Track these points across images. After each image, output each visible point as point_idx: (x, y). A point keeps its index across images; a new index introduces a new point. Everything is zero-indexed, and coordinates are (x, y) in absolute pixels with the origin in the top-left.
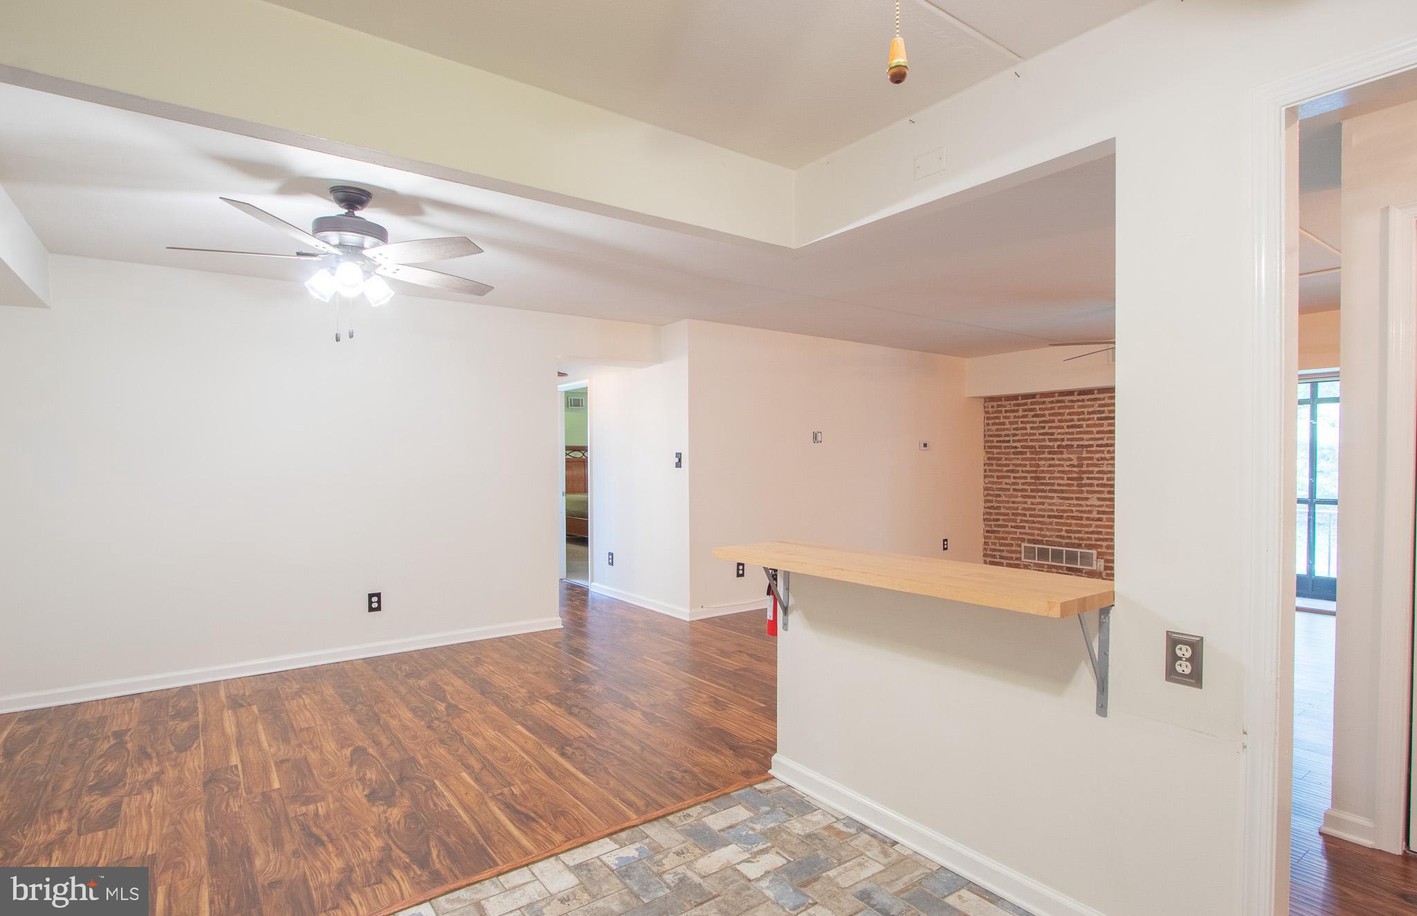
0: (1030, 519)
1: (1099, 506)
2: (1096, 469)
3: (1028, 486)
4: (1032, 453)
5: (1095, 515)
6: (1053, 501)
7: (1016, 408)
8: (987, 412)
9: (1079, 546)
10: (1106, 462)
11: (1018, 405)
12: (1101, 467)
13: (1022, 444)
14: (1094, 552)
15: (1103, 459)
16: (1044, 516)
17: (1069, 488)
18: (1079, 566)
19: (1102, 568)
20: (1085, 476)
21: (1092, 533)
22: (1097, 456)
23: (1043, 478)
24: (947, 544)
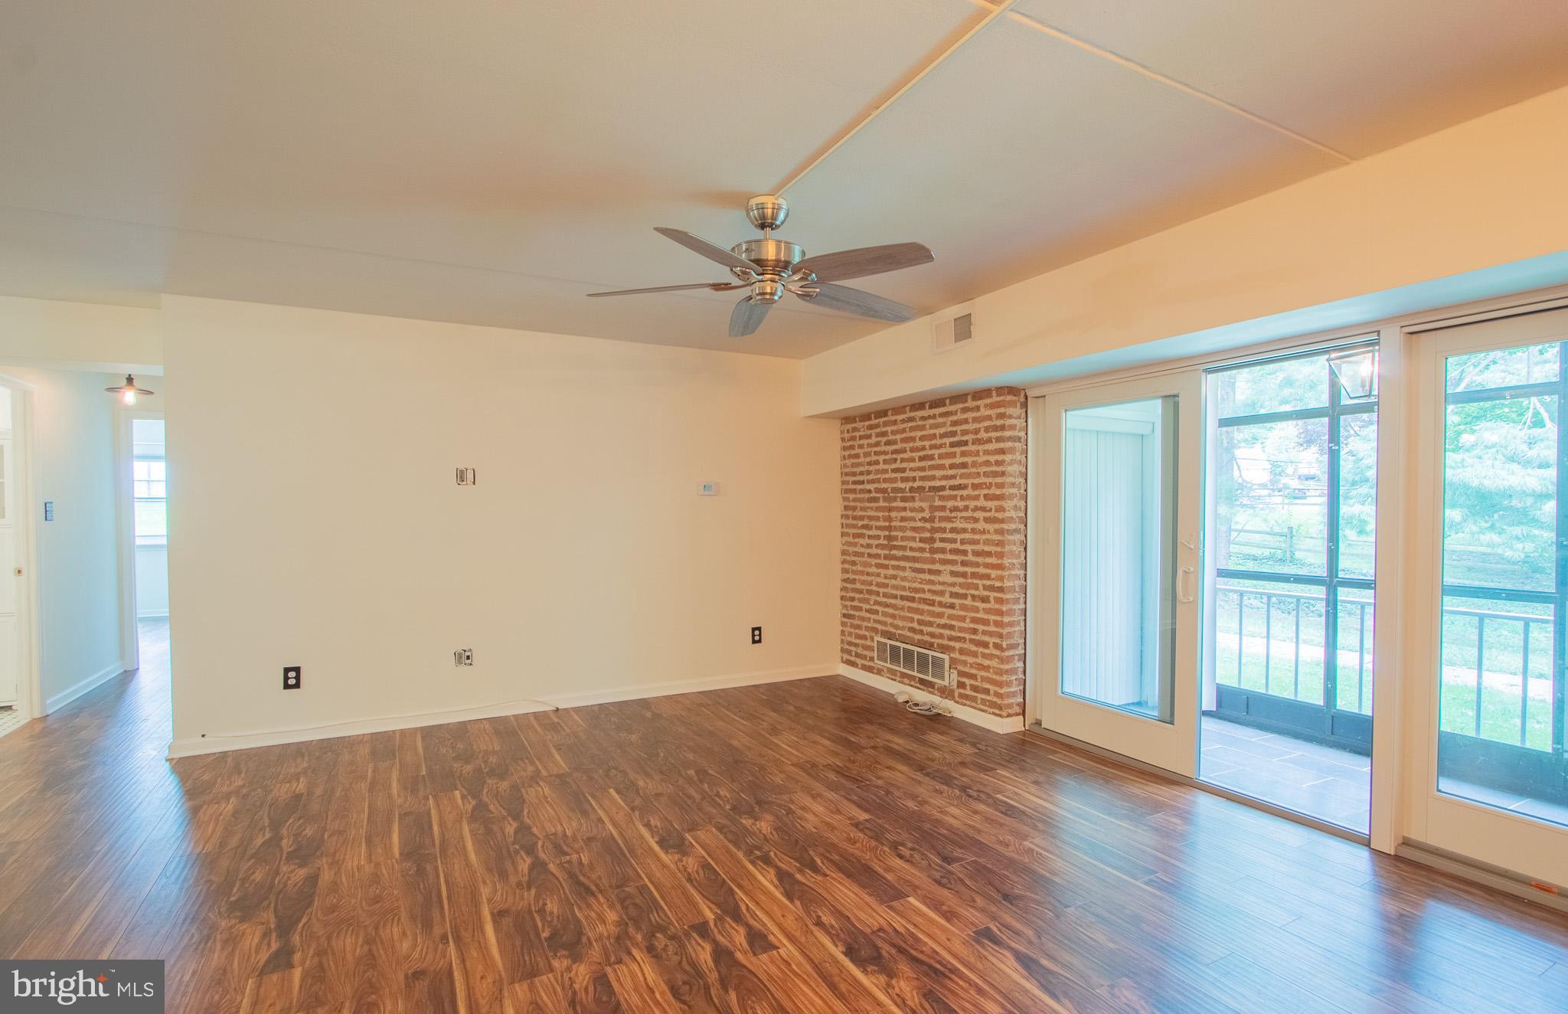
0: (884, 600)
1: (953, 585)
2: (949, 526)
3: (882, 549)
4: (885, 499)
5: (947, 599)
6: (906, 574)
7: (868, 432)
8: (843, 440)
9: (930, 646)
10: (959, 514)
11: (871, 427)
12: (953, 522)
13: (876, 485)
14: (946, 657)
15: (955, 509)
16: (895, 597)
17: (921, 555)
18: (930, 678)
19: (955, 684)
20: (937, 535)
21: (944, 626)
22: (950, 504)
23: (896, 538)
24: (760, 635)
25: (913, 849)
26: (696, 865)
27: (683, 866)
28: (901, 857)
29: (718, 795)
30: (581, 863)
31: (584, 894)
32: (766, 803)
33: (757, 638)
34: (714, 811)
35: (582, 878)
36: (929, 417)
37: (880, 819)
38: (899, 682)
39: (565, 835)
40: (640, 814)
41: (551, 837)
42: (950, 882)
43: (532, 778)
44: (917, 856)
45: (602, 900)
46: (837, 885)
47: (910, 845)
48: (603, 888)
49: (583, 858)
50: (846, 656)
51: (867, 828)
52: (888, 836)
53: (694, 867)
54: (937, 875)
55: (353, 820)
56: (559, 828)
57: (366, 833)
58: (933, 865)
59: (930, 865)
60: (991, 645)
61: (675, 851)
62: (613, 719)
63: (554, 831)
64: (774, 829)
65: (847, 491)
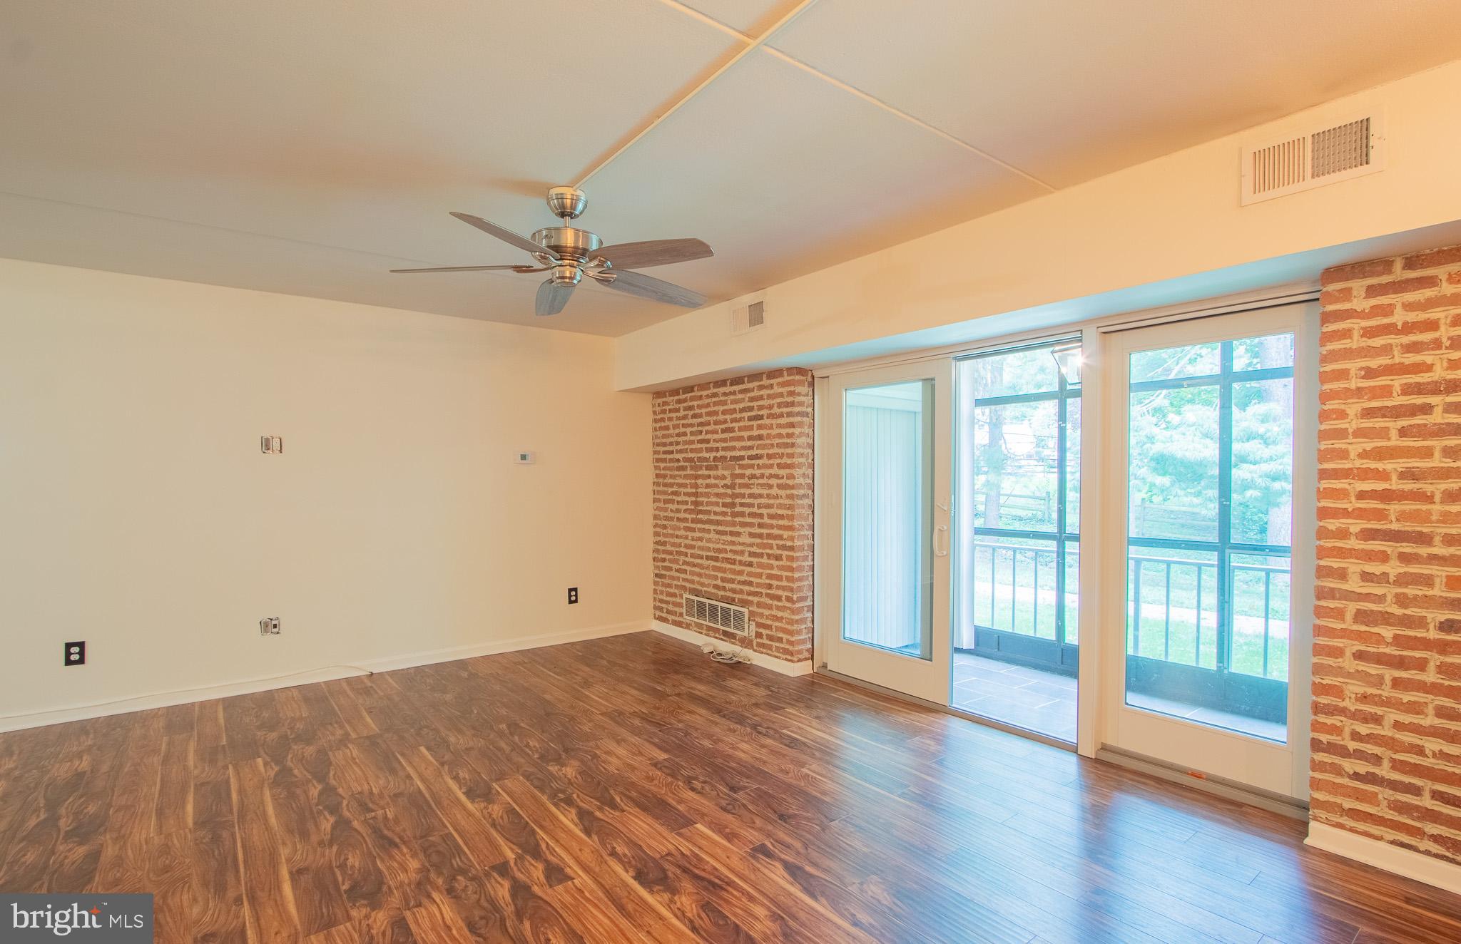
0: (692, 560)
1: (751, 545)
2: (747, 492)
3: (690, 514)
4: (692, 468)
5: (746, 558)
6: (711, 536)
7: (677, 406)
8: (654, 413)
9: (732, 601)
10: (757, 481)
11: (679, 402)
12: (751, 488)
13: (684, 455)
14: (745, 610)
15: (753, 477)
16: (701, 557)
17: (723, 518)
18: (732, 630)
19: (753, 634)
20: (737, 501)
21: (744, 583)
22: (748, 472)
23: (701, 504)
24: (576, 596)
25: (704, 782)
26: (501, 811)
27: (488, 813)
28: (693, 789)
29: (527, 745)
30: (386, 818)
31: (387, 846)
32: (573, 750)
33: (573, 598)
34: (522, 760)
35: (386, 832)
36: (730, 393)
37: (677, 757)
38: (706, 635)
39: (371, 793)
40: (449, 768)
41: (357, 796)
42: (734, 808)
43: (340, 741)
44: (707, 788)
45: (405, 850)
46: (633, 818)
47: (702, 778)
48: (406, 839)
49: (388, 813)
50: (658, 613)
51: (665, 767)
52: (683, 772)
53: (498, 813)
54: (724, 803)
55: (143, 794)
56: (366, 787)
57: (157, 805)
58: (721, 795)
59: (718, 795)
60: (783, 599)
61: (482, 799)
62: (428, 681)
63: (360, 790)
64: (580, 773)
65: (658, 460)
